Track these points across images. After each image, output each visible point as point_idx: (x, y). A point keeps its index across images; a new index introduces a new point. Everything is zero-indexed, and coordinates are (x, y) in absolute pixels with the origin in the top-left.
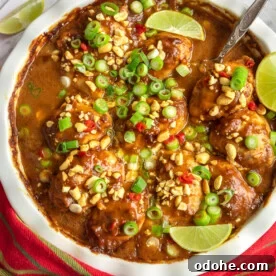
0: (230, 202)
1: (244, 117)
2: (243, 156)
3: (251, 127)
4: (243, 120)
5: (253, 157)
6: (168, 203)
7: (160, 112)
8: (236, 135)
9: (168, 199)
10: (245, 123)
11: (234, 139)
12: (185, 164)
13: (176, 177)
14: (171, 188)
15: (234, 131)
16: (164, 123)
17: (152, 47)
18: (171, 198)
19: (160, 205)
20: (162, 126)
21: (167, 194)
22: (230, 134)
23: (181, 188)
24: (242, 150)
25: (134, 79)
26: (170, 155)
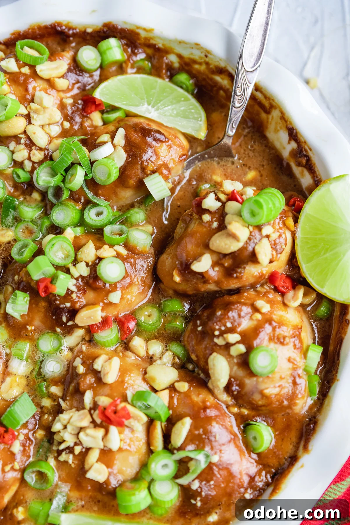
0: (200, 477)
1: (260, 303)
2: (241, 385)
3: (268, 328)
4: (256, 310)
5: (261, 393)
6: (70, 459)
7: (94, 266)
8: (233, 338)
9: (70, 450)
10: (258, 316)
11: (228, 346)
12: (121, 382)
13: (95, 406)
14: (81, 429)
15: (232, 330)
16: (96, 289)
17: (105, 137)
18: (78, 450)
19: (56, 458)
20: (91, 295)
21: (70, 441)
22: (222, 333)
23: (101, 432)
24: (240, 373)
25: (58, 191)
26: (95, 358)
